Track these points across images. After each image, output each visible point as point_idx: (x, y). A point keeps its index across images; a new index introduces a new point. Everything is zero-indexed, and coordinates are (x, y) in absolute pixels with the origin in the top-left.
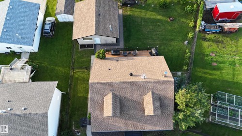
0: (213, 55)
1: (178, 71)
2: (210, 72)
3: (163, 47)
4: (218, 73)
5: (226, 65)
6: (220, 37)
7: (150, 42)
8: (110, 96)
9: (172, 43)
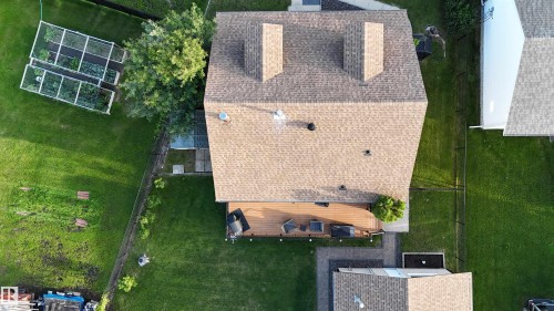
0: (79, 223)
1: (179, 177)
2: (98, 174)
3: (210, 249)
4: (80, 171)
5: (53, 190)
6: (47, 275)
7: (243, 268)
8: (368, 73)
9: (181, 262)
